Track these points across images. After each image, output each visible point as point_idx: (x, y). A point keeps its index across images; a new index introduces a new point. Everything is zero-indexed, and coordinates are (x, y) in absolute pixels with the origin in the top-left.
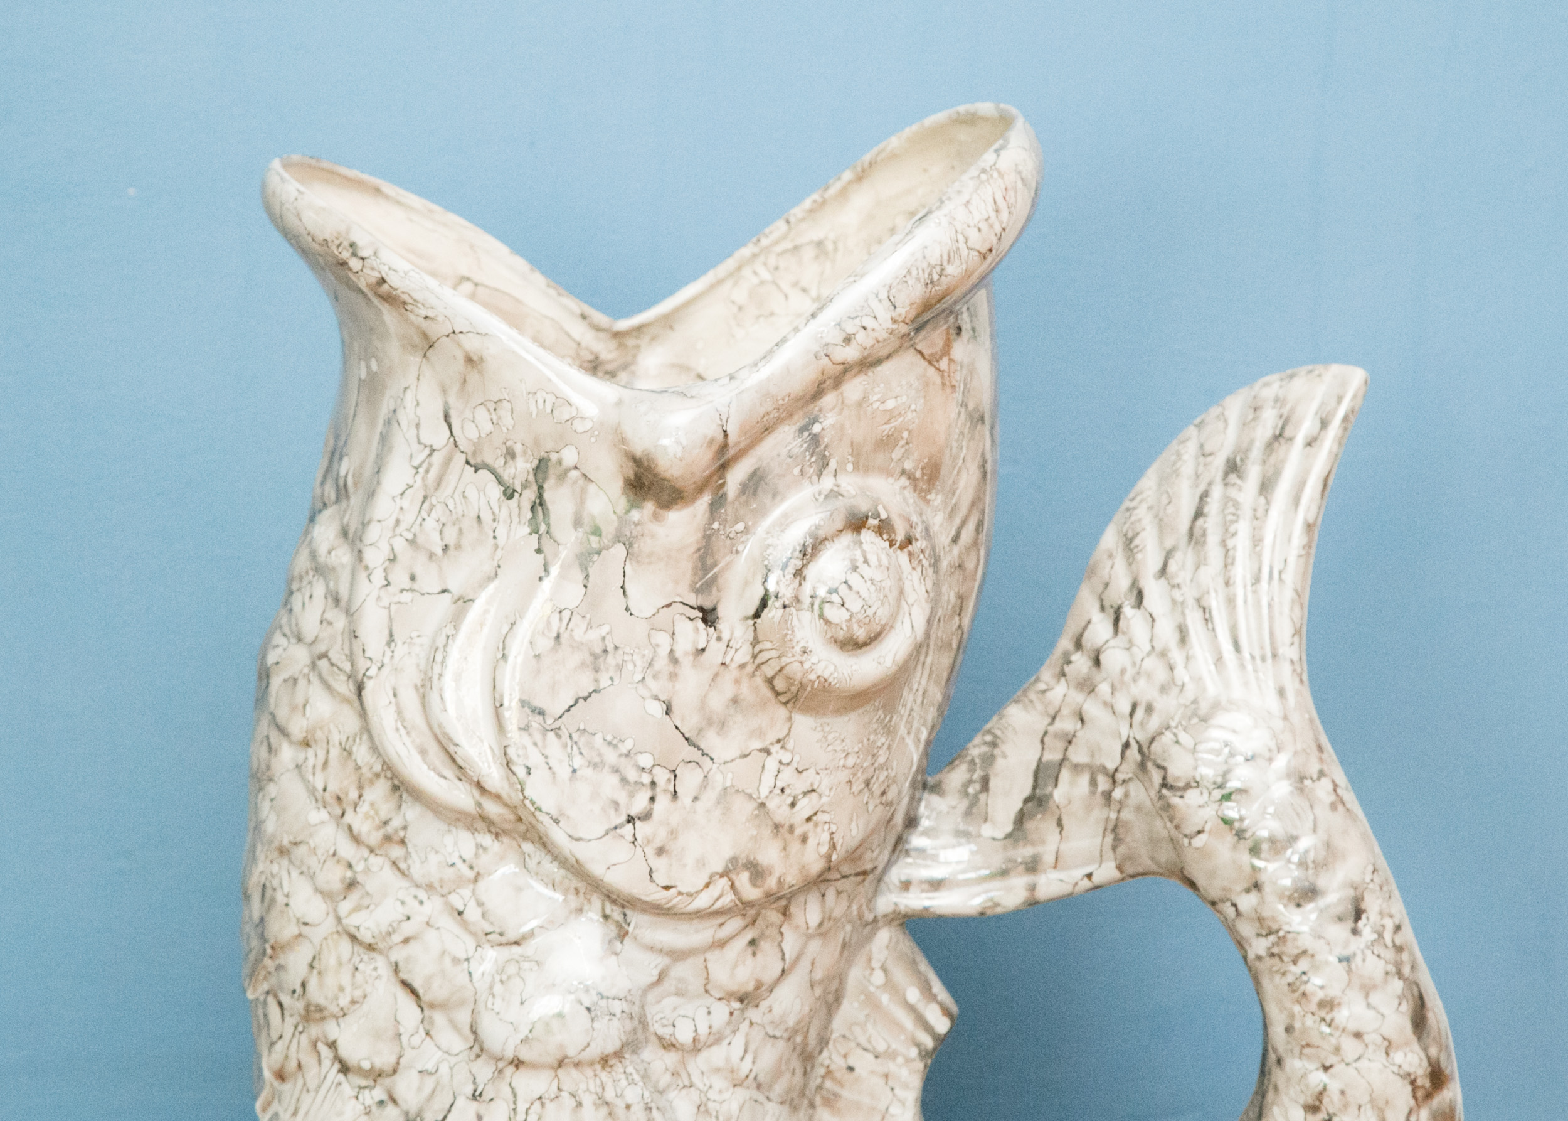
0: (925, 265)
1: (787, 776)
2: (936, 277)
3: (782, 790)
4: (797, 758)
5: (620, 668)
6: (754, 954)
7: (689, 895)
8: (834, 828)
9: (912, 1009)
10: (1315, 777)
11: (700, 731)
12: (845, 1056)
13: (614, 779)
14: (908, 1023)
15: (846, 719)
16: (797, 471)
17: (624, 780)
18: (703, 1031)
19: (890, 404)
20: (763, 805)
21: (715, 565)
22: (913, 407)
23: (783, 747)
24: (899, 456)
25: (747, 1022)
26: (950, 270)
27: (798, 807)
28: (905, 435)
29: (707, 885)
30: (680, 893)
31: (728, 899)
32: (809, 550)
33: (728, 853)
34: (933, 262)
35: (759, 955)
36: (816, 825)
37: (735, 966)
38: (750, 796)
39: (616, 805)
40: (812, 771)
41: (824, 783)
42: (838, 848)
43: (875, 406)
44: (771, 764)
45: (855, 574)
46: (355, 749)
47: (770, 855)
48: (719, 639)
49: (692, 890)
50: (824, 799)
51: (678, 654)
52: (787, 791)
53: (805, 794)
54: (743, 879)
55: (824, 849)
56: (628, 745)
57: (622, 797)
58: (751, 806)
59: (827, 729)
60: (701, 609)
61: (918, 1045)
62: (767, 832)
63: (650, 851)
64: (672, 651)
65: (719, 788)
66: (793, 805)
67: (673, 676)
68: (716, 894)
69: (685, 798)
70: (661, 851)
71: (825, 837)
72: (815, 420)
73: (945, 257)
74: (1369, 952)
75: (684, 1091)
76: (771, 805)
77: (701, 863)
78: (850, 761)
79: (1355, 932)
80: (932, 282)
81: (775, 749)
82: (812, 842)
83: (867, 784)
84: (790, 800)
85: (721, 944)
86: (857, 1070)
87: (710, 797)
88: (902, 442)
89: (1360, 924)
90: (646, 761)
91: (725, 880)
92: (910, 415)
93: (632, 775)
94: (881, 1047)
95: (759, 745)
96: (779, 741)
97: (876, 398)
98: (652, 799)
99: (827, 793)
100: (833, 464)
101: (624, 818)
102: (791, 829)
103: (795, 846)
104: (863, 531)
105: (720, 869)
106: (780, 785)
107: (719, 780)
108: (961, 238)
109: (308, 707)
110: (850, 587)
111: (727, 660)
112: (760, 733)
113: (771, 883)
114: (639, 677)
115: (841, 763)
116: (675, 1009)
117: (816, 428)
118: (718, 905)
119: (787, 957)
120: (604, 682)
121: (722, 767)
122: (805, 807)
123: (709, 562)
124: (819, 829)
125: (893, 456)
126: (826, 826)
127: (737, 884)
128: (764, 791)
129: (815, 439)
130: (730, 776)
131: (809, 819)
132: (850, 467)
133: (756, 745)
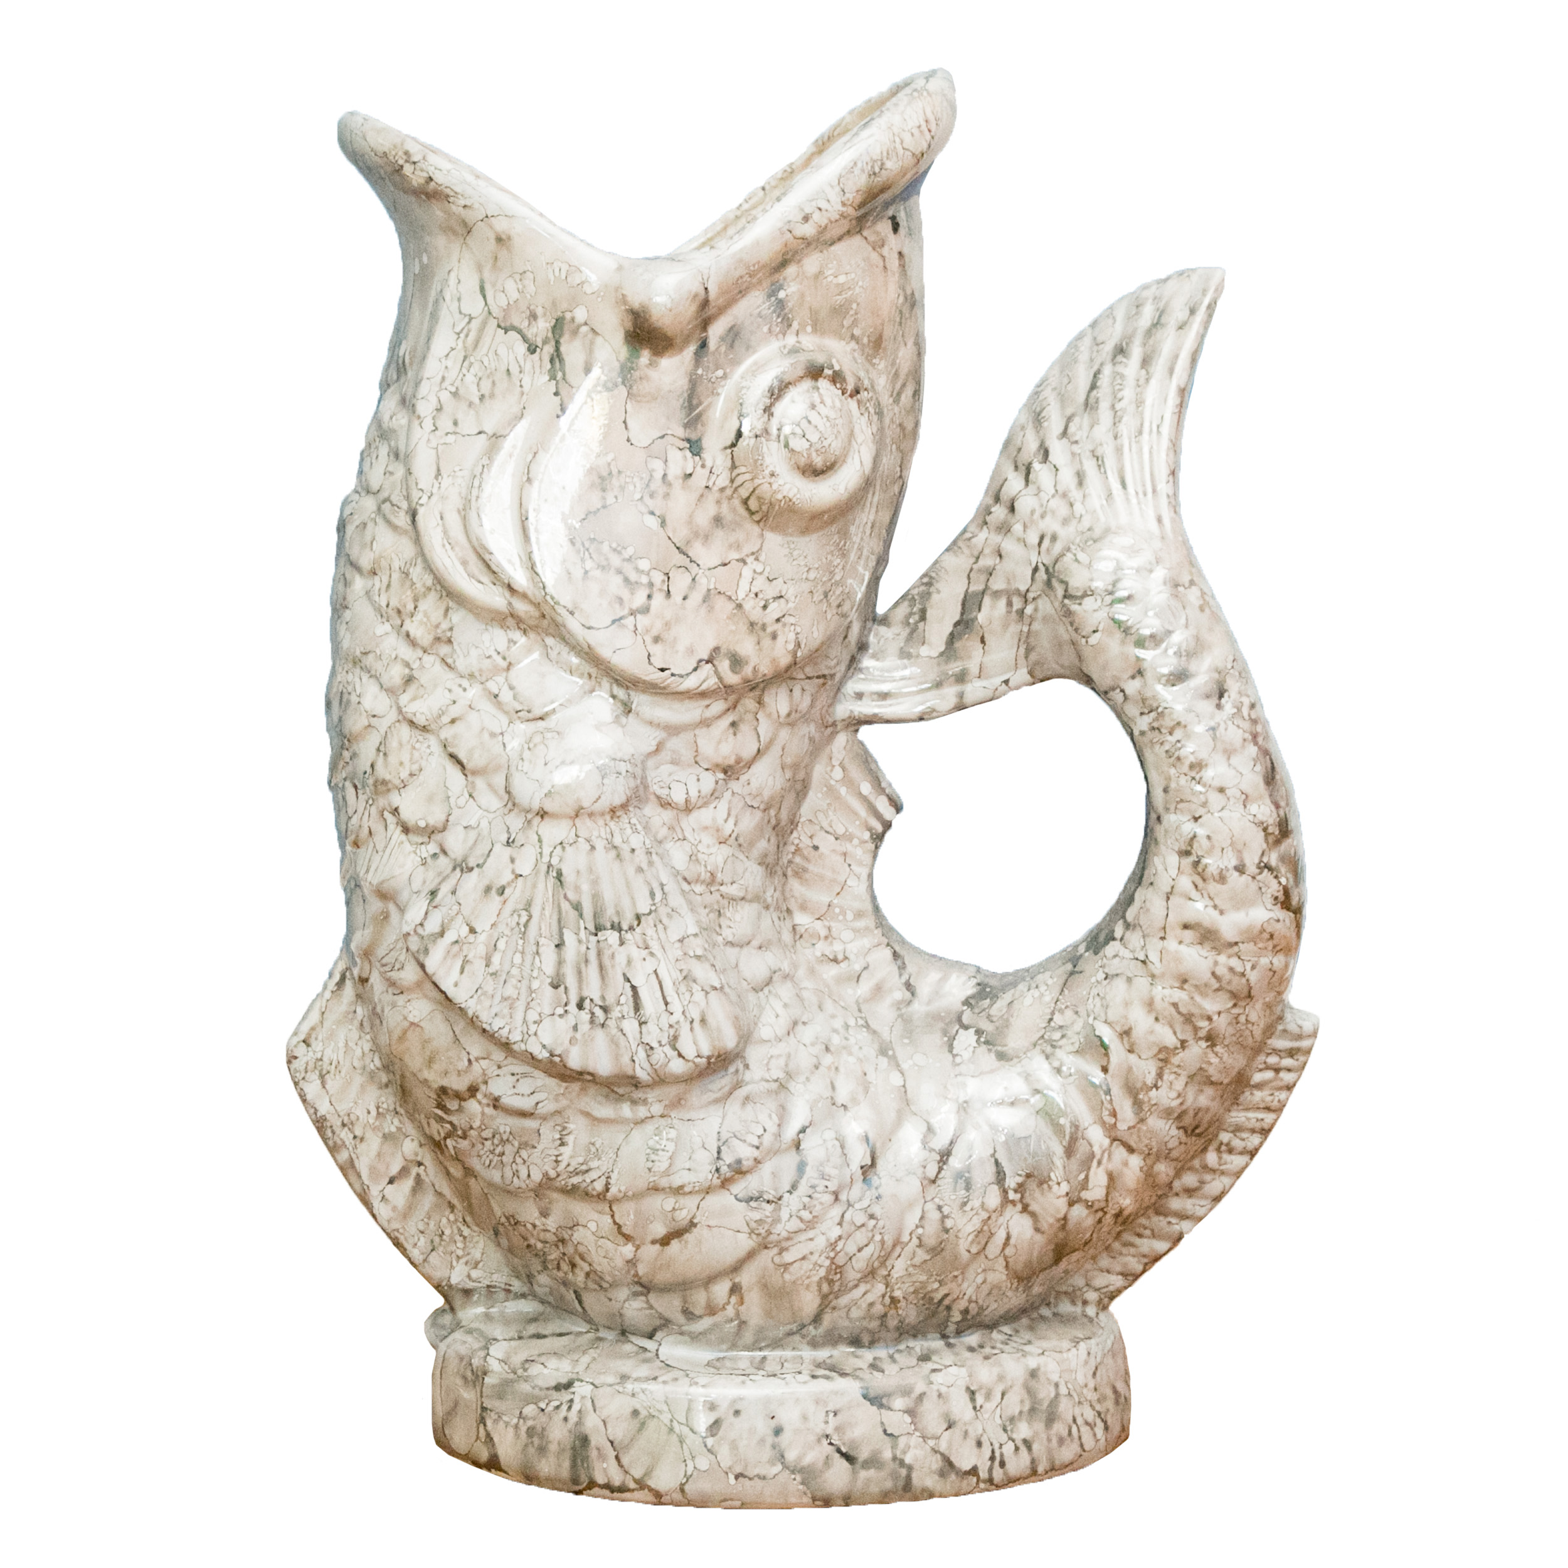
0: (868, 159)
1: (760, 583)
2: (877, 170)
3: (756, 595)
4: (768, 569)
5: (622, 488)
6: (735, 734)
7: (681, 676)
8: (798, 629)
9: (865, 799)
10: (1187, 585)
11: (688, 542)
12: (811, 837)
13: (619, 579)
14: (863, 812)
15: (807, 539)
16: (765, 329)
17: (626, 580)
18: (693, 794)
19: (842, 279)
20: (739, 606)
21: (700, 403)
22: (860, 283)
23: (757, 559)
24: (850, 322)
25: (730, 792)
26: (889, 164)
27: (769, 610)
28: (854, 306)
29: (695, 669)
30: (673, 675)
31: (712, 682)
32: (776, 391)
33: (712, 644)
34: (875, 158)
35: (739, 735)
36: (784, 625)
37: (719, 742)
38: (730, 598)
39: (620, 600)
40: (780, 580)
41: (790, 591)
42: (803, 646)
43: (830, 279)
44: (747, 572)
45: (813, 412)
46: (411, 570)
47: (746, 647)
48: (703, 466)
49: (684, 673)
50: (791, 605)
51: (670, 477)
52: (760, 596)
53: (775, 599)
54: (724, 665)
55: (791, 647)
56: (630, 551)
57: (625, 594)
58: (730, 606)
59: (792, 546)
60: (688, 440)
61: (870, 829)
62: (743, 627)
63: (648, 639)
64: (665, 475)
65: (704, 591)
66: (765, 607)
67: (667, 496)
68: (703, 678)
69: (677, 597)
70: (657, 639)
71: (792, 636)
72: (781, 288)
73: (885, 154)
74: (1230, 723)
75: (679, 843)
76: (747, 606)
77: (691, 651)
78: (812, 575)
79: (1219, 706)
80: (875, 174)
81: (750, 560)
82: (781, 639)
83: (826, 596)
84: (762, 603)
85: (705, 723)
86: (822, 849)
87: (696, 597)
88: (852, 312)
89: (1223, 700)
90: (644, 565)
91: (710, 665)
92: (857, 290)
93: (633, 577)
94: (840, 831)
95: (737, 557)
96: (753, 554)
97: (830, 272)
98: (649, 597)
99: (793, 599)
100: (795, 325)
101: (626, 612)
102: (764, 627)
103: (767, 642)
104: (821, 380)
105: (706, 657)
106: (754, 590)
107: (703, 583)
108: (897, 140)
109: (375, 543)
110: (809, 422)
111: (710, 484)
112: (738, 547)
113: (748, 671)
114: (638, 496)
115: (804, 577)
116: (670, 775)
117: (782, 294)
118: (704, 687)
119: (762, 739)
120: (610, 500)
121: (707, 573)
122: (775, 609)
123: (695, 402)
124: (786, 629)
125: (845, 323)
126: (792, 628)
127: (720, 669)
128: (741, 595)
129: (781, 304)
130: (713, 580)
131: (778, 620)
132: (809, 329)
133: (734, 555)
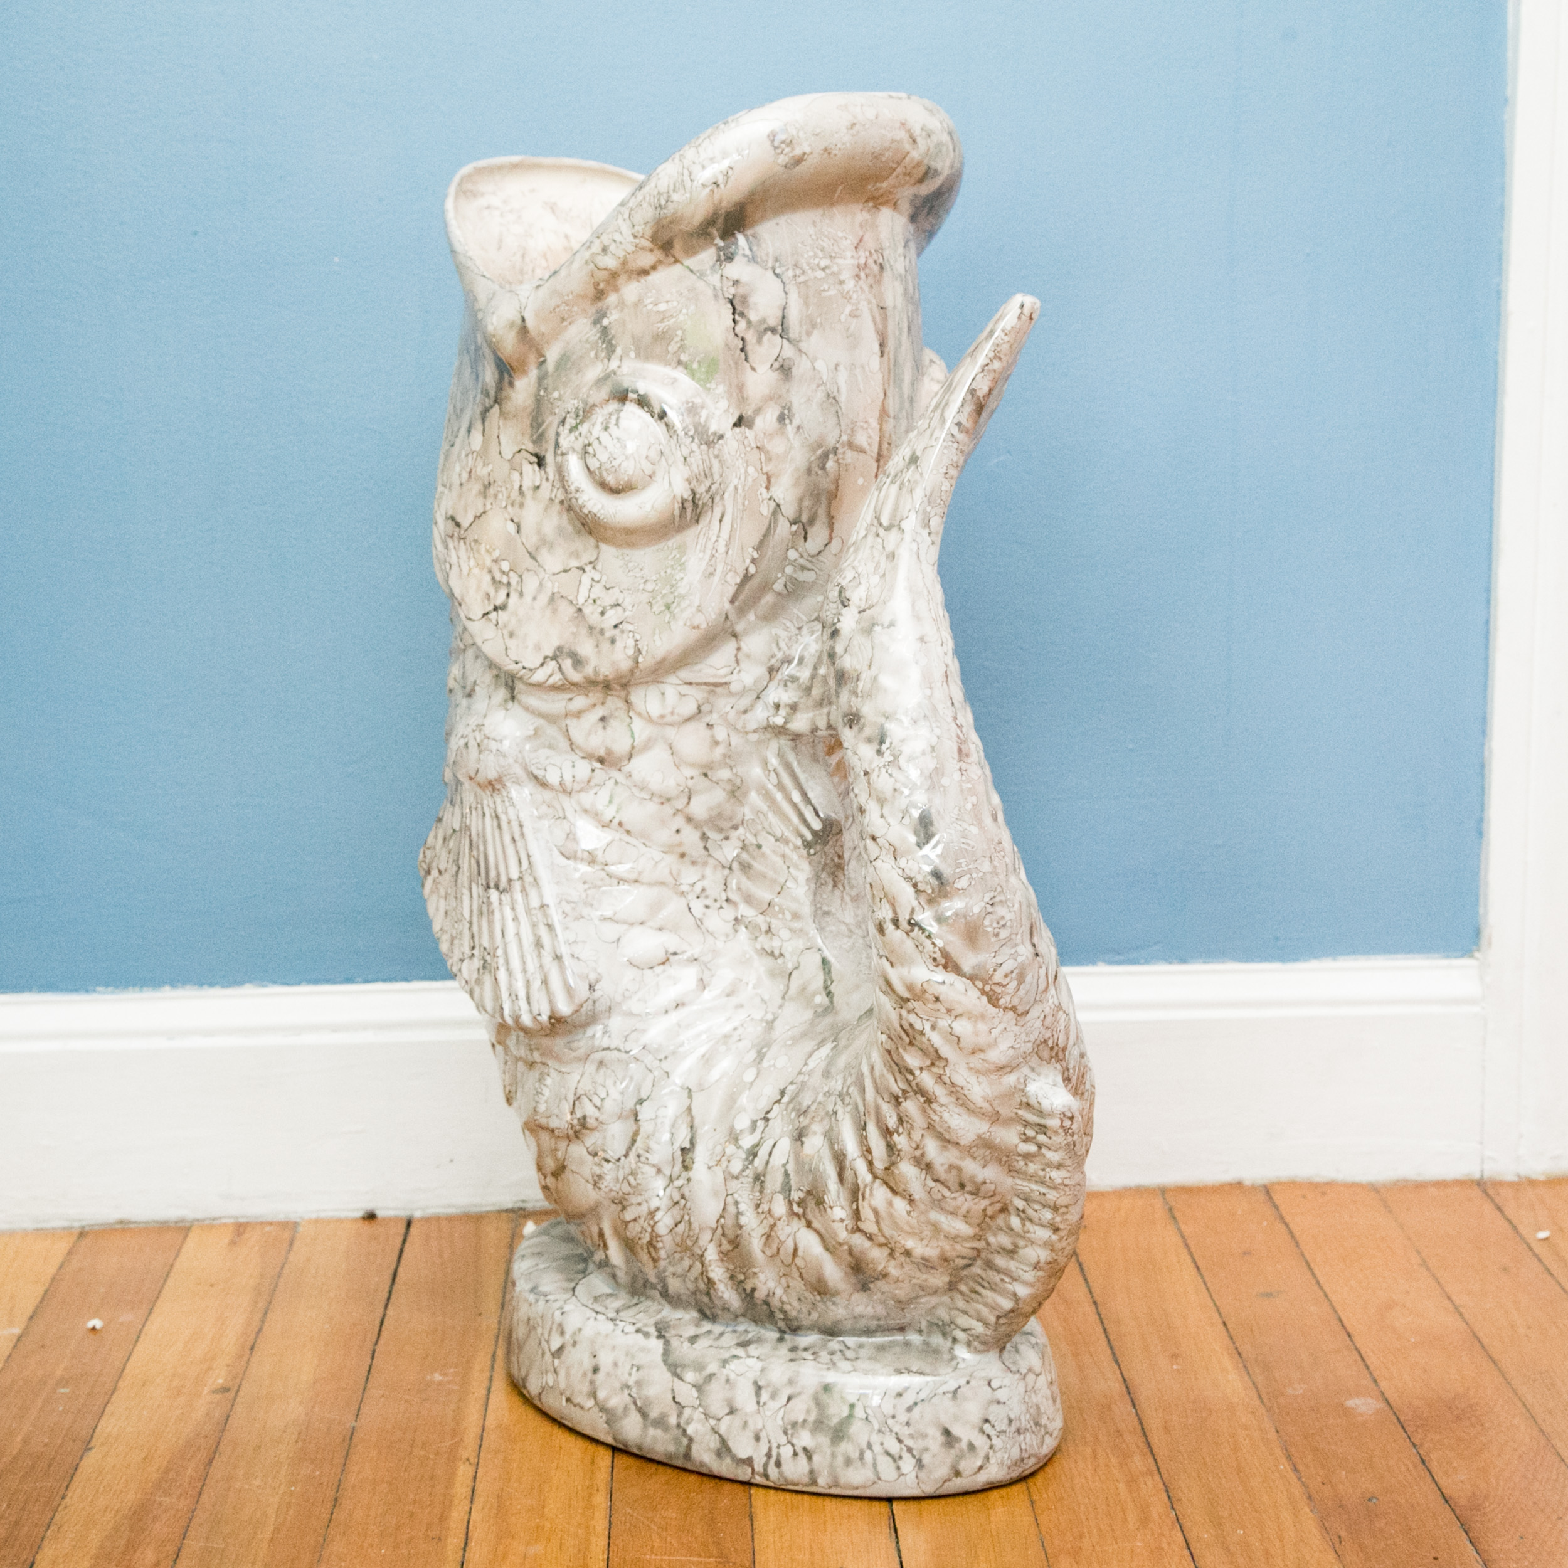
1: (598, 591)
2: (663, 202)
3: (595, 601)
4: (604, 578)
5: (496, 496)
6: (604, 728)
7: (531, 670)
8: (638, 637)
11: (537, 549)
13: (488, 578)
15: (642, 552)
16: (592, 354)
17: (493, 579)
18: (568, 779)
19: (662, 307)
20: (580, 610)
21: (543, 422)
22: (684, 311)
23: (594, 568)
24: (676, 348)
25: (612, 781)
26: (675, 197)
27: (607, 615)
28: (679, 333)
29: (542, 665)
30: (524, 668)
31: (557, 678)
32: (581, 413)
33: (556, 643)
35: (609, 729)
36: (622, 632)
37: (589, 734)
38: (571, 602)
39: (488, 596)
40: (616, 590)
41: (628, 601)
42: (644, 653)
43: (650, 307)
44: (586, 579)
45: (606, 433)
47: (586, 648)
48: (547, 479)
49: (532, 667)
50: (628, 613)
51: (524, 488)
52: (598, 602)
53: (613, 606)
54: (567, 664)
55: (631, 652)
56: (496, 554)
57: (492, 592)
58: (572, 610)
59: (627, 558)
60: (537, 456)
62: (583, 630)
63: (506, 633)
64: (521, 486)
65: (549, 594)
66: (603, 613)
67: (522, 505)
68: (549, 673)
69: (528, 598)
70: (511, 635)
71: (631, 642)
72: (604, 315)
76: (587, 611)
77: (538, 647)
78: (650, 587)
80: (660, 206)
81: (588, 568)
82: (619, 644)
83: (668, 607)
84: (600, 609)
85: (573, 715)
87: (544, 598)
88: (678, 339)
90: (505, 566)
91: (554, 663)
92: (681, 318)
93: (498, 576)
95: (578, 565)
96: (591, 563)
97: (649, 301)
98: (508, 595)
99: (630, 608)
100: (619, 351)
101: (491, 607)
102: (602, 632)
103: (606, 645)
104: (627, 403)
105: (550, 654)
106: (593, 596)
107: (550, 587)
110: (600, 443)
111: (553, 496)
112: (577, 555)
113: (589, 671)
114: (504, 504)
115: (641, 587)
116: (547, 758)
117: (605, 322)
118: (551, 681)
119: (636, 735)
120: (488, 507)
121: (552, 578)
122: (613, 617)
123: (540, 421)
124: (625, 636)
125: (670, 348)
126: (631, 635)
127: (563, 667)
128: (581, 600)
129: (605, 331)
130: (557, 584)
131: (616, 626)
132: (632, 354)
133: (574, 563)
